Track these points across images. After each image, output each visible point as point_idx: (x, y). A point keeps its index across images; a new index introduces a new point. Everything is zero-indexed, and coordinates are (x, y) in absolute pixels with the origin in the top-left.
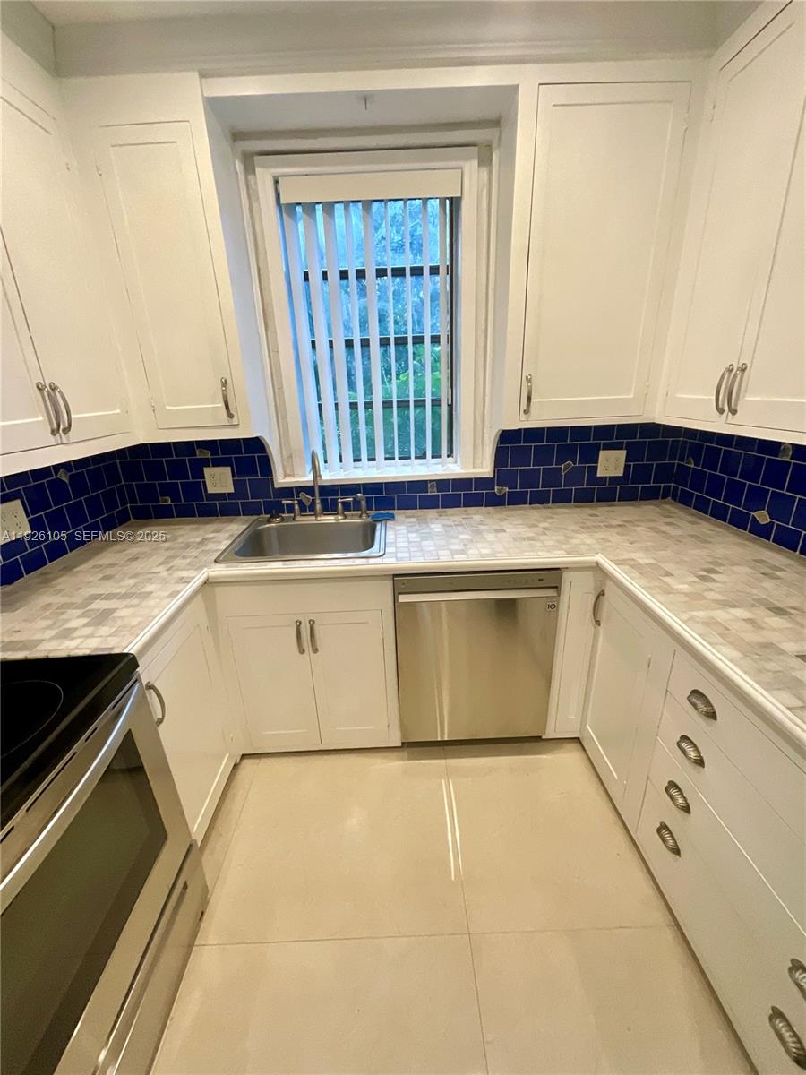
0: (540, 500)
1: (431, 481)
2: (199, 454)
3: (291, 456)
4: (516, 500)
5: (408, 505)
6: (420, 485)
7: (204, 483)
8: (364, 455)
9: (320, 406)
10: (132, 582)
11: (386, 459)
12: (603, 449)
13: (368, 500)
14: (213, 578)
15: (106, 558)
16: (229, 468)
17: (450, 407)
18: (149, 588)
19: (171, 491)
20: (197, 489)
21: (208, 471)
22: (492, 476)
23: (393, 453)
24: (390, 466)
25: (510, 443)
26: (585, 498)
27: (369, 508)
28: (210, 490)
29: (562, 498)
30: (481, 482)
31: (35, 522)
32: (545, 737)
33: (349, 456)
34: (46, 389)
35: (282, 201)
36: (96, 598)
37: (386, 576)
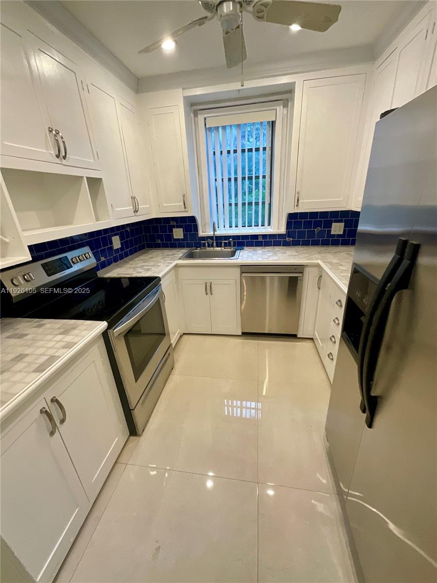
0: (306, 244)
1: (260, 235)
2: (172, 223)
3: (205, 225)
4: (295, 244)
5: (250, 245)
6: (255, 237)
7: (173, 234)
8: (234, 225)
9: (217, 205)
10: (154, 263)
11: (242, 226)
12: (334, 222)
13: (234, 243)
14: (179, 264)
15: (142, 257)
16: (182, 229)
17: (270, 204)
18: (159, 264)
19: (160, 237)
20: (170, 237)
21: (174, 230)
22: (285, 233)
23: (245, 224)
24: (244, 229)
25: (294, 219)
26: (325, 243)
27: (234, 245)
28: (175, 238)
29: (315, 243)
30: (280, 236)
31: (122, 244)
32: (298, 336)
33: (227, 225)
34: (133, 198)
35: (207, 127)
36: (144, 266)
37: (238, 266)
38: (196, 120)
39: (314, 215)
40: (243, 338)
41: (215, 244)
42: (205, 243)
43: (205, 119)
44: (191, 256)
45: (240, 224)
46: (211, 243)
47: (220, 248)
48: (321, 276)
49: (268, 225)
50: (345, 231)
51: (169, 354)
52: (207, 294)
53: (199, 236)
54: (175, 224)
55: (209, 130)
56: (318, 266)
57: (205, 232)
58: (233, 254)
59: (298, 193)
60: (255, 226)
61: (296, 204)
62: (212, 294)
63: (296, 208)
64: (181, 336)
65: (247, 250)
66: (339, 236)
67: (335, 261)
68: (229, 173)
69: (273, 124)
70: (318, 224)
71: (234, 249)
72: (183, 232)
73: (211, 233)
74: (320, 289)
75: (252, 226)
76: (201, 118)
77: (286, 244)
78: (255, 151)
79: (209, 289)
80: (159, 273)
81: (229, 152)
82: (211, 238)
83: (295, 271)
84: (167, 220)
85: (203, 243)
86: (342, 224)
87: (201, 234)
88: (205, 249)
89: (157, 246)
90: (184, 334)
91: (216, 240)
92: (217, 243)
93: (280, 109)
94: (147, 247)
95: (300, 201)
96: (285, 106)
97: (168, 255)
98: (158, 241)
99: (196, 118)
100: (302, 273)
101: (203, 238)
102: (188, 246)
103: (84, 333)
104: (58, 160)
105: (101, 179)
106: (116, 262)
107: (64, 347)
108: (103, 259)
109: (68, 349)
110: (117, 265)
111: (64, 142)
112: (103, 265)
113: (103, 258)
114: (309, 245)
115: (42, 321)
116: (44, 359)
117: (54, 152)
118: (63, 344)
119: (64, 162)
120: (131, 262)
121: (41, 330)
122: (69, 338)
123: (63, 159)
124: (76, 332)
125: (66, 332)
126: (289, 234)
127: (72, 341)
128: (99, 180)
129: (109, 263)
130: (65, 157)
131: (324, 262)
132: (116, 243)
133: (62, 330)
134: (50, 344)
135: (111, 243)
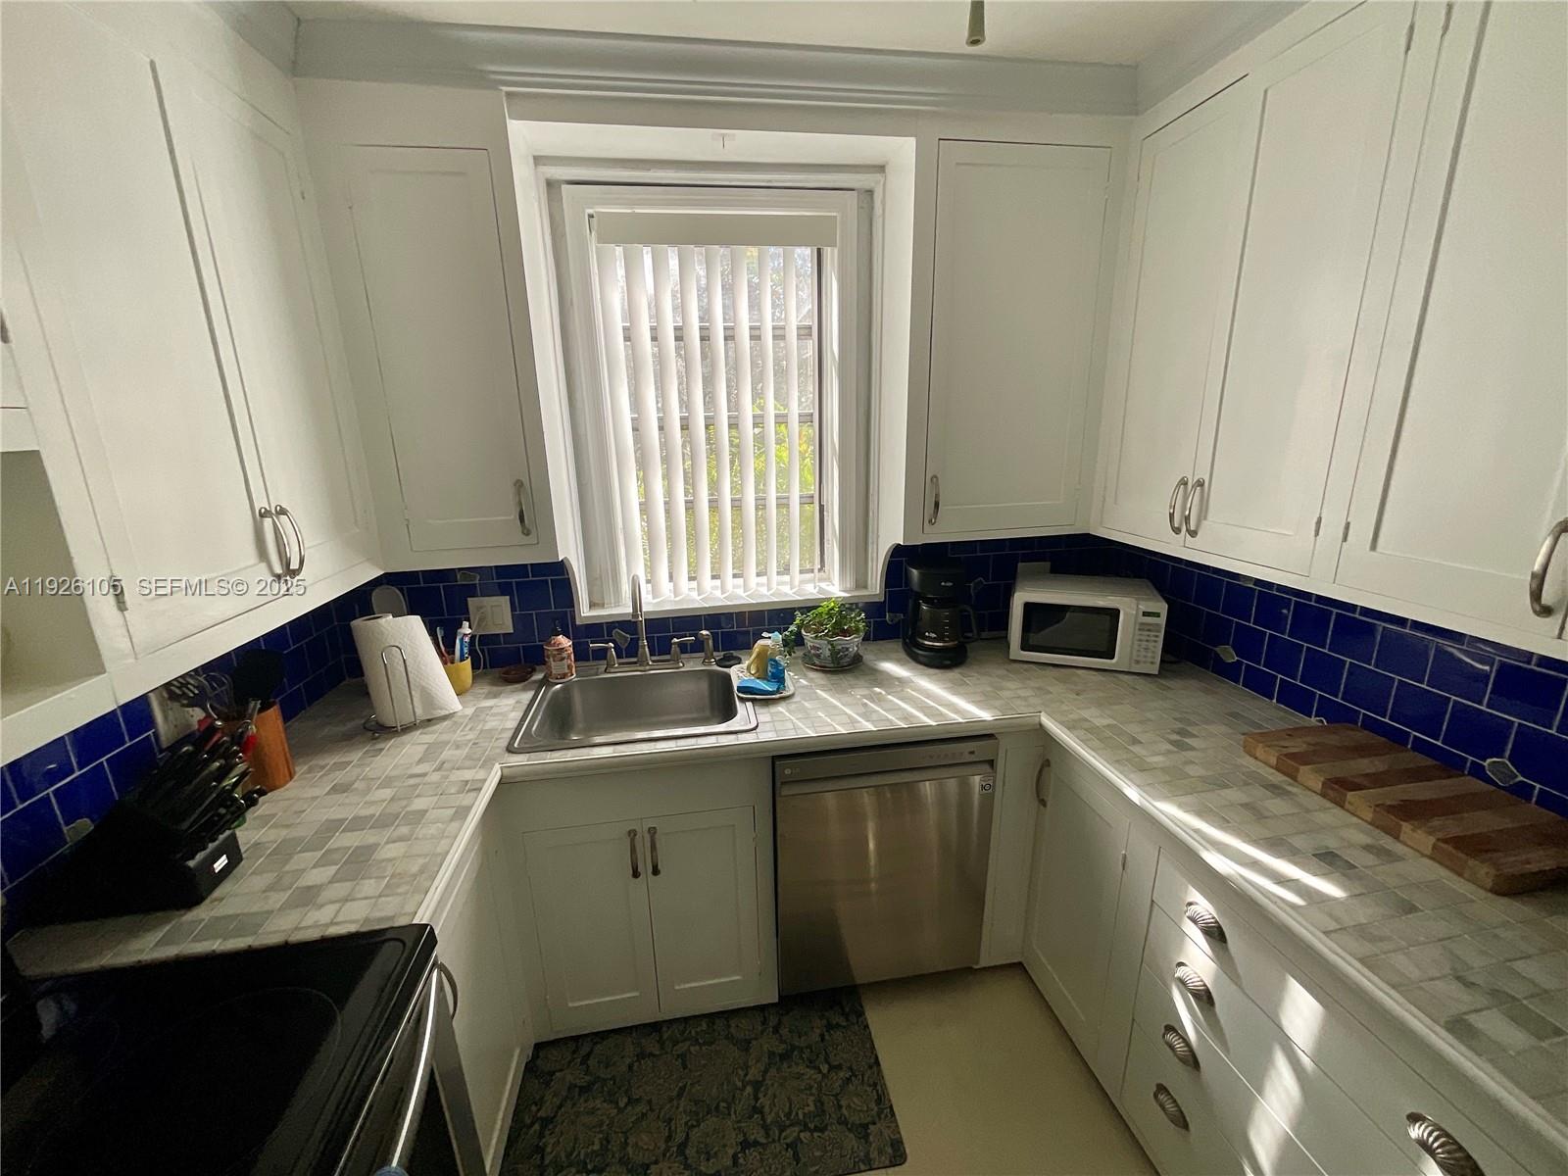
2: (461, 579)
11: (737, 575)
12: (1022, 562)
16: (507, 598)
21: (474, 603)
22: (882, 599)
32: (979, 967)
41: (645, 649)
42: (606, 650)
43: (590, 216)
45: (728, 568)
46: (624, 646)
48: (1047, 763)
49: (820, 570)
52: (636, 874)
53: (580, 621)
54: (477, 580)
56: (1041, 732)
57: (602, 606)
59: (935, 483)
60: (778, 572)
61: (929, 516)
62: (656, 871)
63: (926, 530)
71: (718, 667)
72: (513, 608)
73: (625, 609)
74: (1043, 803)
75: (769, 572)
77: (887, 633)
79: (644, 855)
82: (628, 626)
83: (973, 758)
84: (443, 574)
85: (598, 649)
86: (1045, 566)
87: (587, 611)
88: (609, 671)
91: (646, 633)
92: (652, 646)
95: (942, 506)
100: (991, 763)
101: (596, 630)
126: (893, 600)
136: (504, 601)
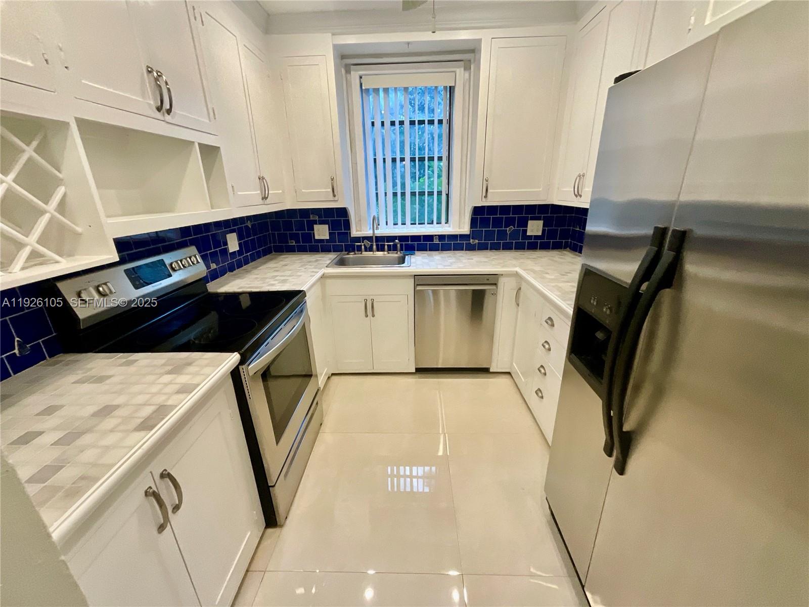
0: (495, 247)
1: (435, 235)
2: (312, 217)
3: (360, 220)
4: (482, 247)
5: (422, 248)
6: (429, 238)
7: (314, 233)
8: (400, 222)
9: (377, 194)
10: (290, 272)
11: (412, 224)
12: (530, 220)
13: (401, 245)
14: (328, 273)
15: (271, 264)
16: (327, 225)
17: (448, 195)
18: (300, 274)
19: (295, 237)
20: (309, 237)
21: (316, 227)
22: (469, 233)
23: (415, 220)
24: (414, 228)
25: (480, 215)
26: (520, 247)
27: (402, 249)
28: (317, 237)
29: (507, 247)
30: (463, 237)
31: (240, 245)
32: (491, 371)
33: (391, 222)
34: (261, 179)
35: (363, 88)
36: (277, 276)
37: (411, 276)
38: (349, 78)
39: (505, 209)
40: (417, 376)
41: (375, 247)
42: (361, 245)
43: (361, 77)
44: (342, 263)
45: (408, 221)
46: (368, 247)
47: (382, 253)
48: (520, 289)
49: (446, 223)
50: (544, 231)
51: (317, 403)
52: (367, 316)
53: (352, 236)
54: (317, 218)
55: (364, 92)
56: (517, 275)
57: (361, 231)
58: (402, 261)
59: (487, 181)
60: (428, 224)
61: (484, 194)
62: (373, 316)
63: (484, 199)
64: (329, 378)
65: (420, 256)
66: (536, 237)
67: (537, 268)
68: (394, 152)
69: (451, 90)
70: (510, 222)
71: (402, 255)
72: (329, 230)
73: (369, 233)
74: (518, 305)
75: (424, 224)
76: (355, 75)
77: (471, 248)
78: (428, 124)
79: (369, 309)
80: (303, 284)
81: (393, 123)
82: (369, 238)
83: (487, 282)
84: (305, 213)
85: (357, 246)
86: (541, 223)
87: (355, 233)
88: (361, 254)
89: (291, 250)
90: (333, 374)
91: (376, 242)
92: (377, 245)
93: (460, 72)
94: (275, 252)
95: (489, 191)
96: (467, 68)
97: (310, 262)
98: (293, 243)
99: (348, 75)
100: (496, 284)
101: (358, 239)
102: (336, 249)
103: (207, 370)
104: (158, 115)
105: (219, 147)
106: (232, 271)
107: (179, 392)
108: (214, 266)
109: (185, 395)
110: (234, 275)
111: (169, 90)
112: (214, 275)
113: (214, 264)
114: (500, 249)
115: (131, 355)
116: (147, 411)
117: (153, 102)
118: (177, 387)
119: (168, 118)
120: (255, 271)
121: (132, 369)
122: (183, 379)
123: (166, 115)
124: (191, 369)
125: (176, 370)
126: (474, 234)
127: (190, 382)
128: (215, 149)
129: (223, 273)
130: (169, 111)
131: (524, 270)
132: (233, 243)
133: (170, 368)
134: (154, 389)
135: (226, 243)
136: (326, 227)
